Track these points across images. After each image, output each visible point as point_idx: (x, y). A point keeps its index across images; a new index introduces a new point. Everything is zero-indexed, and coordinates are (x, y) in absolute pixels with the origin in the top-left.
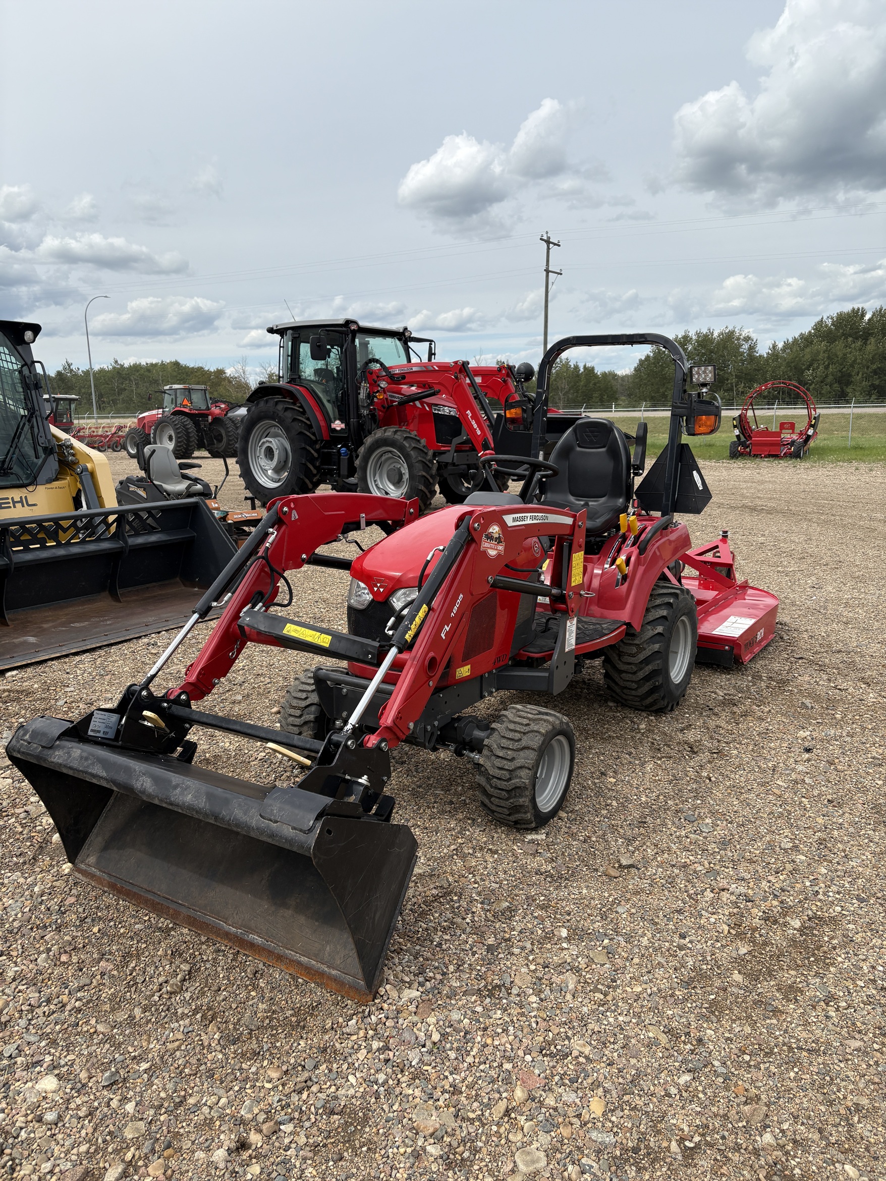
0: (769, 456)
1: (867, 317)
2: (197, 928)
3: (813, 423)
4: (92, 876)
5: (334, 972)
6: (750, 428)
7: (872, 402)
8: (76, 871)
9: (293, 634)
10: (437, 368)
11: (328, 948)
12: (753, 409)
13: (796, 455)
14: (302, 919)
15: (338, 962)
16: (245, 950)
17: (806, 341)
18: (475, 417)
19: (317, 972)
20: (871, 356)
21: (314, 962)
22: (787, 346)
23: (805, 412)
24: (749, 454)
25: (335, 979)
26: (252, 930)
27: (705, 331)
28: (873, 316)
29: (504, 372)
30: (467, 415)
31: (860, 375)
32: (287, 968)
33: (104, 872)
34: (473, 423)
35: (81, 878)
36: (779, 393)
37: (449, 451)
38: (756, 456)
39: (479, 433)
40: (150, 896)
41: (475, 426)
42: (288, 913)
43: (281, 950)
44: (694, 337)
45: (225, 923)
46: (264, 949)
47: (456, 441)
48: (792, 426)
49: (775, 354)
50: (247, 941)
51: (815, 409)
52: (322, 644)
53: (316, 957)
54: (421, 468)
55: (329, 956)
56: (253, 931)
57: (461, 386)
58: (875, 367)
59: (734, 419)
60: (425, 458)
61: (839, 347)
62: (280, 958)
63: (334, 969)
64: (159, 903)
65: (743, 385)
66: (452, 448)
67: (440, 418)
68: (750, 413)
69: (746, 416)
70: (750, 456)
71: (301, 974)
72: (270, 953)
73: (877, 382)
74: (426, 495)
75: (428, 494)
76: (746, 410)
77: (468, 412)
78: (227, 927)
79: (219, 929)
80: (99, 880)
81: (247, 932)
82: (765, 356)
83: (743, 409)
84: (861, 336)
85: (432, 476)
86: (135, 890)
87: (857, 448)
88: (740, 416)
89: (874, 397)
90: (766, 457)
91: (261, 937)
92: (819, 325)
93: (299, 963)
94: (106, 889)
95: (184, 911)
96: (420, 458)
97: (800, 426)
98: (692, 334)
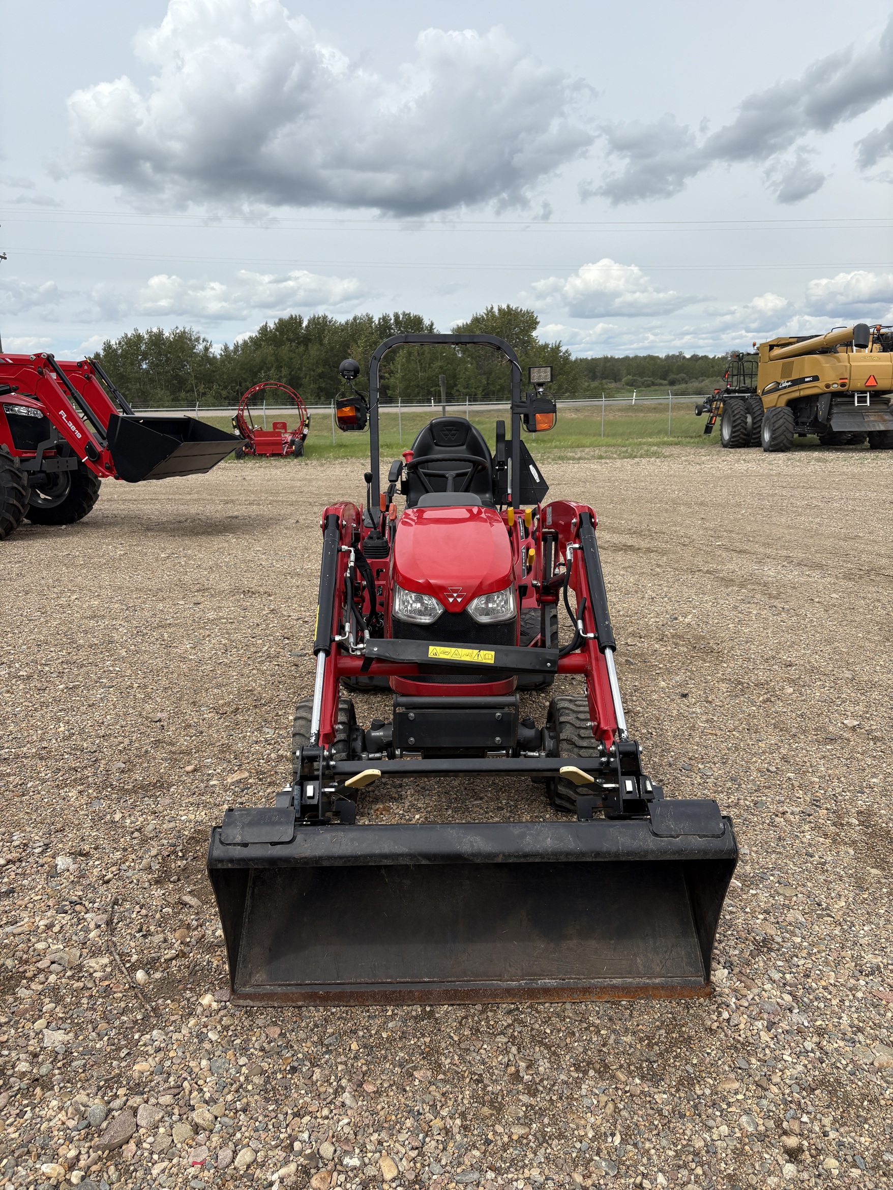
0: (273, 455)
1: (305, 324)
2: (462, 1000)
3: (307, 422)
4: (271, 996)
5: (657, 981)
6: (248, 428)
7: (323, 404)
8: (239, 998)
9: (442, 656)
10: (11, 362)
11: (639, 961)
12: (248, 409)
13: (298, 454)
14: (593, 944)
15: (658, 970)
16: (539, 998)
17: (256, 343)
18: (71, 417)
19: (639, 987)
20: (315, 361)
21: (630, 980)
22: (236, 347)
23: (296, 412)
24: (254, 454)
25: (662, 987)
26: (540, 975)
27: (155, 330)
28: (308, 323)
29: (86, 367)
30: (61, 416)
31: (308, 378)
32: (600, 997)
33: (289, 985)
34: (70, 424)
35: (251, 1004)
36: (238, 394)
37: (34, 458)
38: (261, 455)
39: (79, 436)
40: (376, 989)
41: (73, 428)
42: (573, 943)
43: (585, 982)
44: (146, 337)
45: (500, 981)
46: (563, 989)
47: (42, 446)
48: (284, 426)
49: (227, 355)
50: (538, 989)
51: (305, 409)
52: (484, 661)
53: (630, 973)
54: (10, 478)
55: (644, 967)
56: (542, 975)
57: (47, 382)
58: (320, 371)
59: (233, 419)
60: (12, 467)
61: (285, 350)
62: (586, 991)
63: (656, 977)
64: (394, 992)
65: (203, 386)
66: (39, 454)
67: (16, 419)
68: (246, 413)
69: (242, 416)
70: (255, 455)
71: (619, 997)
72: (572, 990)
73: (323, 385)
74: (19, 510)
75: (21, 508)
76: (242, 410)
77: (62, 412)
78: (504, 985)
79: (495, 990)
80: (286, 997)
81: (534, 979)
82: (219, 357)
83: (239, 409)
84: (302, 342)
85: (23, 487)
86: (348, 989)
87: (341, 446)
88: (237, 416)
89: (323, 399)
90: (272, 456)
91: (554, 979)
92: (264, 330)
93: (614, 987)
94: (300, 1003)
95: (436, 988)
96: (7, 467)
97: (293, 425)
98: (143, 332)
